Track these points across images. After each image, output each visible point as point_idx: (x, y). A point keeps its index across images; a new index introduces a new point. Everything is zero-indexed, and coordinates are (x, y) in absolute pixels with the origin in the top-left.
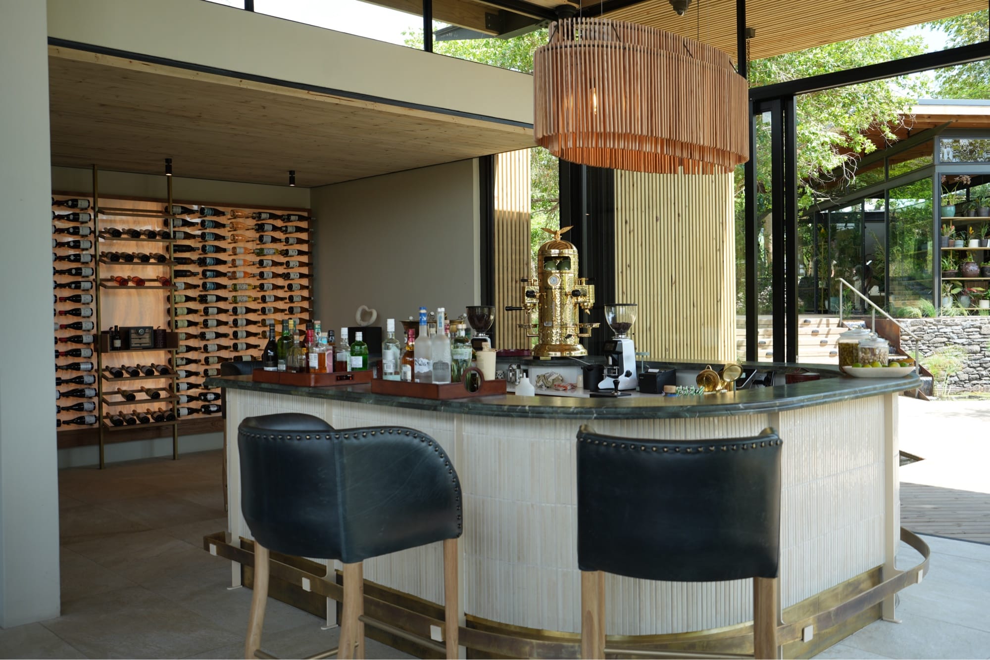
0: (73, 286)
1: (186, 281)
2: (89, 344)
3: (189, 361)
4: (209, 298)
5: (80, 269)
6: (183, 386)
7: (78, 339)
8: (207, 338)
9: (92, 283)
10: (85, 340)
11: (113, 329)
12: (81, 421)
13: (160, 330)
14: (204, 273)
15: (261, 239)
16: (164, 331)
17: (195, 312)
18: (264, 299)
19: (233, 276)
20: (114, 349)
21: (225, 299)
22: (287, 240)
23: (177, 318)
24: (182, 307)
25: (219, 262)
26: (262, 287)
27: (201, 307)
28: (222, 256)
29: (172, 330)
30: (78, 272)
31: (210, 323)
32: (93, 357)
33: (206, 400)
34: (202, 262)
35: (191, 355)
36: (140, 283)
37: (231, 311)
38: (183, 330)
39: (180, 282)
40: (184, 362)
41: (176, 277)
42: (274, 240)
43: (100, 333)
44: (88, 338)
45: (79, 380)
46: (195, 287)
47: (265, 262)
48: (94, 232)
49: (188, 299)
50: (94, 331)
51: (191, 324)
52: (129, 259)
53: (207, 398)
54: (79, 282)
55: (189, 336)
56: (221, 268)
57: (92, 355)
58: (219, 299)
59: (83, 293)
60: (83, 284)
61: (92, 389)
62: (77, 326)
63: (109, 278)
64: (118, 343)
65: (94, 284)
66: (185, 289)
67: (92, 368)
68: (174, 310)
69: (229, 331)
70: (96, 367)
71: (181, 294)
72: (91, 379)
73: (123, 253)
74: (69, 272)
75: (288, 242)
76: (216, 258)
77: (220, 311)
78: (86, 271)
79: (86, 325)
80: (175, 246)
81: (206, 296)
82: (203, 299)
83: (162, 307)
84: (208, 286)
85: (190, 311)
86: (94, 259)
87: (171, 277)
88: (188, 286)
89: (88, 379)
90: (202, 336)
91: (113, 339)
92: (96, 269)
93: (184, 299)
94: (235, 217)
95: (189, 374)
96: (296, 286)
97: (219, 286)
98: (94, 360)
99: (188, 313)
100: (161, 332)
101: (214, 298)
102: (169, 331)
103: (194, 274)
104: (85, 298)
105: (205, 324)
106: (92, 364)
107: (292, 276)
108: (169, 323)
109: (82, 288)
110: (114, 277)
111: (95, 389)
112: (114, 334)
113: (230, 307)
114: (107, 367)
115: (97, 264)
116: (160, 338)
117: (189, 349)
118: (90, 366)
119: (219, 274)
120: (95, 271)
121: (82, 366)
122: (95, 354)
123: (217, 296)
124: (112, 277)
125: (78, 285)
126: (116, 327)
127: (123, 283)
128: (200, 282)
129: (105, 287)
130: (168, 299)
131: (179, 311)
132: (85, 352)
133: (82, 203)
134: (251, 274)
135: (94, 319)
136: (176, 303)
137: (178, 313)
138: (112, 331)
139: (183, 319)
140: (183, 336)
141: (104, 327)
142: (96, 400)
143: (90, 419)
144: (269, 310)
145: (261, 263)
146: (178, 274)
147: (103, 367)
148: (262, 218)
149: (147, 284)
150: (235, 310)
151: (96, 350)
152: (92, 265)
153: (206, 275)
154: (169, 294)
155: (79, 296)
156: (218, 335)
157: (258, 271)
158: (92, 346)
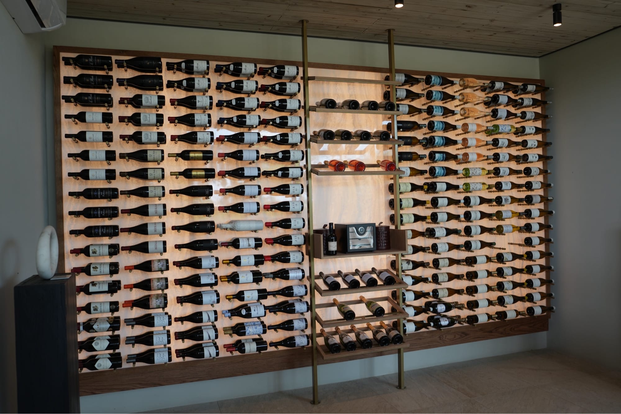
0: (280, 173)
1: (412, 166)
2: (299, 246)
3: (416, 265)
4: (439, 186)
5: (288, 152)
6: (410, 296)
7: (285, 240)
8: (436, 236)
9: (302, 170)
10: (295, 241)
11: (328, 228)
12: (289, 342)
13: (382, 227)
14: (432, 156)
15: (495, 114)
16: (387, 228)
17: (423, 203)
18: (499, 186)
19: (466, 159)
20: (329, 253)
21: (456, 187)
22: (524, 115)
23: (402, 212)
24: (408, 197)
25: (449, 142)
26: (497, 172)
27: (428, 197)
28: (451, 135)
29: (396, 227)
30: (286, 156)
31: (440, 216)
32: (304, 262)
33: (435, 311)
34: (429, 142)
35: (419, 257)
36: (359, 167)
37: (462, 201)
38: (409, 226)
39: (405, 166)
40: (411, 266)
41: (400, 160)
42: (510, 115)
43: (312, 233)
44: (298, 239)
45: (287, 291)
46: (422, 172)
47: (500, 141)
48: (304, 107)
49: (414, 187)
50: (305, 230)
51: (418, 218)
52: (345, 136)
53: (437, 310)
54: (287, 169)
55: (416, 234)
56: (451, 150)
57: (303, 260)
58: (450, 187)
59: (292, 182)
60: (291, 171)
61: (303, 303)
62: (285, 224)
63: (323, 163)
64: (333, 246)
65: (304, 171)
66: (410, 175)
67: (303, 276)
68: (399, 201)
69: (461, 226)
70: (307, 274)
71: (406, 182)
72: (302, 291)
73: (338, 131)
74: (275, 156)
75: (525, 117)
76: (445, 137)
77: (451, 202)
78: (295, 154)
79: (296, 222)
80: (398, 122)
81: (435, 183)
82: (432, 188)
83: (384, 197)
84: (437, 172)
85: (417, 203)
86: (304, 140)
87: (394, 161)
88: (415, 172)
89: (298, 291)
90: (431, 233)
91: (327, 240)
92: (307, 151)
93: (410, 188)
94: (465, 87)
95: (417, 280)
96: (535, 170)
97: (449, 172)
98: (306, 266)
99: (415, 205)
100: (384, 229)
101: (444, 186)
102: (392, 227)
103: (421, 157)
104: (294, 188)
105: (434, 218)
106: (303, 271)
107: (530, 158)
108: (392, 218)
109: (290, 176)
110: (327, 161)
111: (307, 303)
112: (329, 234)
113: (461, 197)
114: (321, 273)
115: (307, 146)
116: (383, 237)
117: (416, 249)
118: (301, 274)
119: (448, 157)
120: (305, 155)
121: (292, 274)
122: (307, 257)
123: (447, 184)
124: (325, 162)
125: (285, 173)
126: (331, 224)
127: (339, 167)
128: (427, 168)
129: (317, 173)
130: (391, 188)
131: (404, 203)
132: (295, 257)
133: (290, 70)
134: (484, 156)
135: (304, 214)
136: (401, 193)
137: (403, 206)
138: (327, 230)
139: (409, 212)
140: (409, 234)
141: (317, 225)
142: (308, 316)
143: (301, 341)
144: (506, 200)
145: (495, 143)
146: (403, 157)
147: (317, 273)
148: (495, 88)
149: (367, 169)
150: (467, 201)
151: (308, 253)
152: (303, 147)
153: (435, 158)
154: (392, 182)
155: (287, 186)
156: (449, 232)
157: (491, 153)
158: (304, 250)
